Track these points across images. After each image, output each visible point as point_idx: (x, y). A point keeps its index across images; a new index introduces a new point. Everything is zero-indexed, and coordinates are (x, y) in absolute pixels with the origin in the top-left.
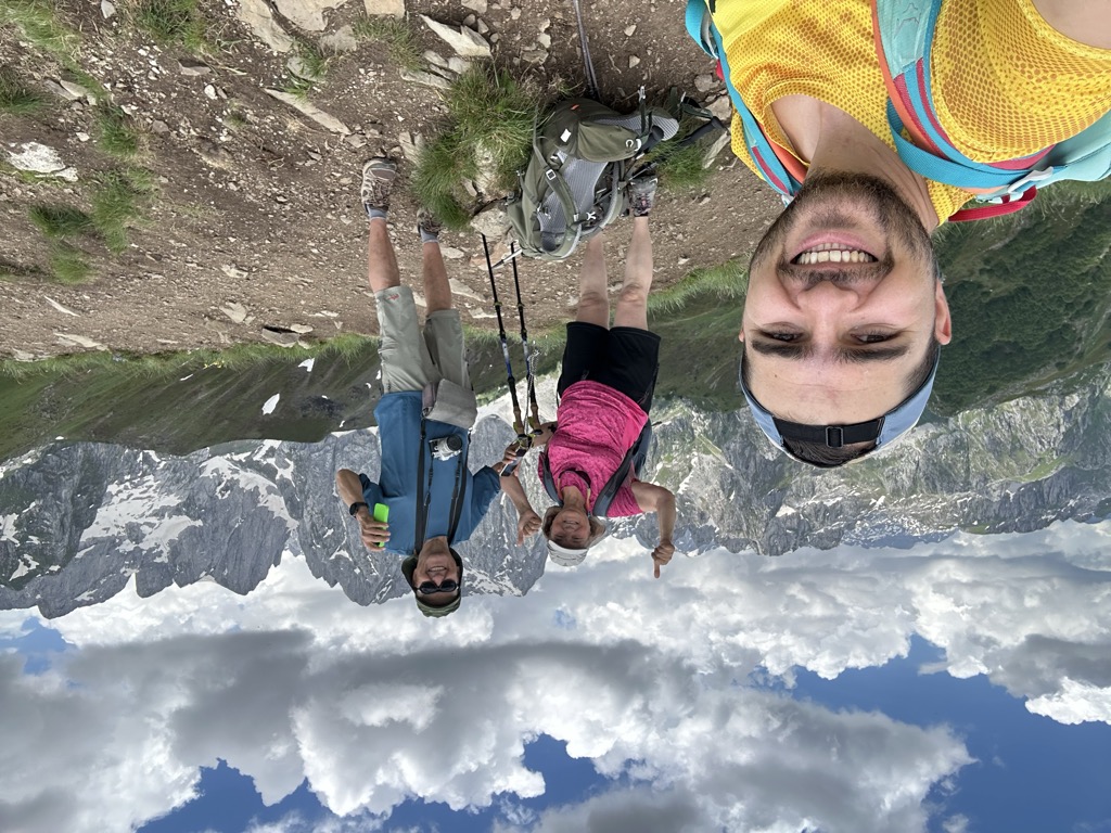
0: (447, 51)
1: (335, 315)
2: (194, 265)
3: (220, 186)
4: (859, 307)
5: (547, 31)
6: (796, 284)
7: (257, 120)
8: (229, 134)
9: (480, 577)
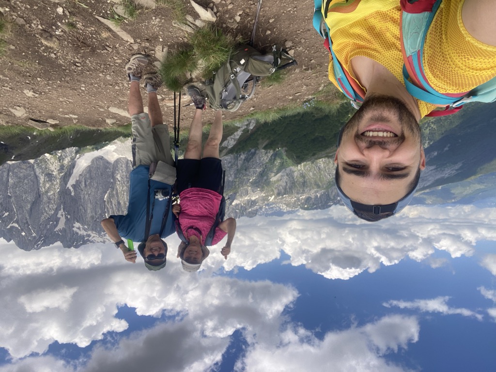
0: (196, 16)
1: (76, 117)
2: (8, 88)
3: (45, 54)
4: (389, 157)
5: (240, 15)
6: (363, 144)
7: (83, 28)
8: (62, 31)
9: (93, 235)
